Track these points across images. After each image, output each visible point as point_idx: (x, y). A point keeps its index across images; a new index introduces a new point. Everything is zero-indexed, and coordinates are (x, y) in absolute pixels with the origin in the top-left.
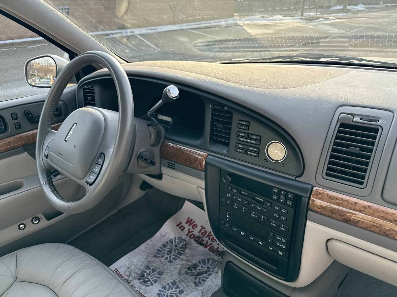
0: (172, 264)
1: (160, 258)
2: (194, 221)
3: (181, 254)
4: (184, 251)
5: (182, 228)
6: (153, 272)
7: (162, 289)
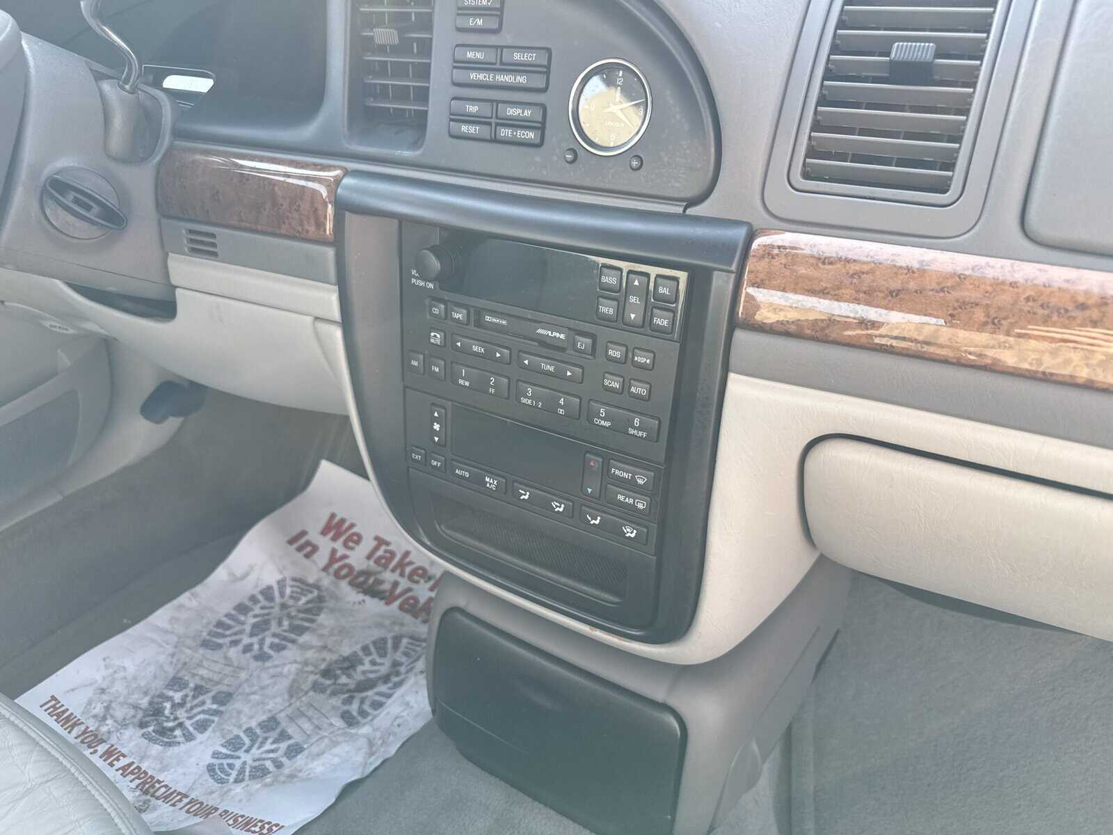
0: (268, 664)
1: (224, 649)
2: (352, 526)
3: (300, 630)
4: (312, 621)
5: (309, 550)
6: (194, 697)
7: (224, 751)
